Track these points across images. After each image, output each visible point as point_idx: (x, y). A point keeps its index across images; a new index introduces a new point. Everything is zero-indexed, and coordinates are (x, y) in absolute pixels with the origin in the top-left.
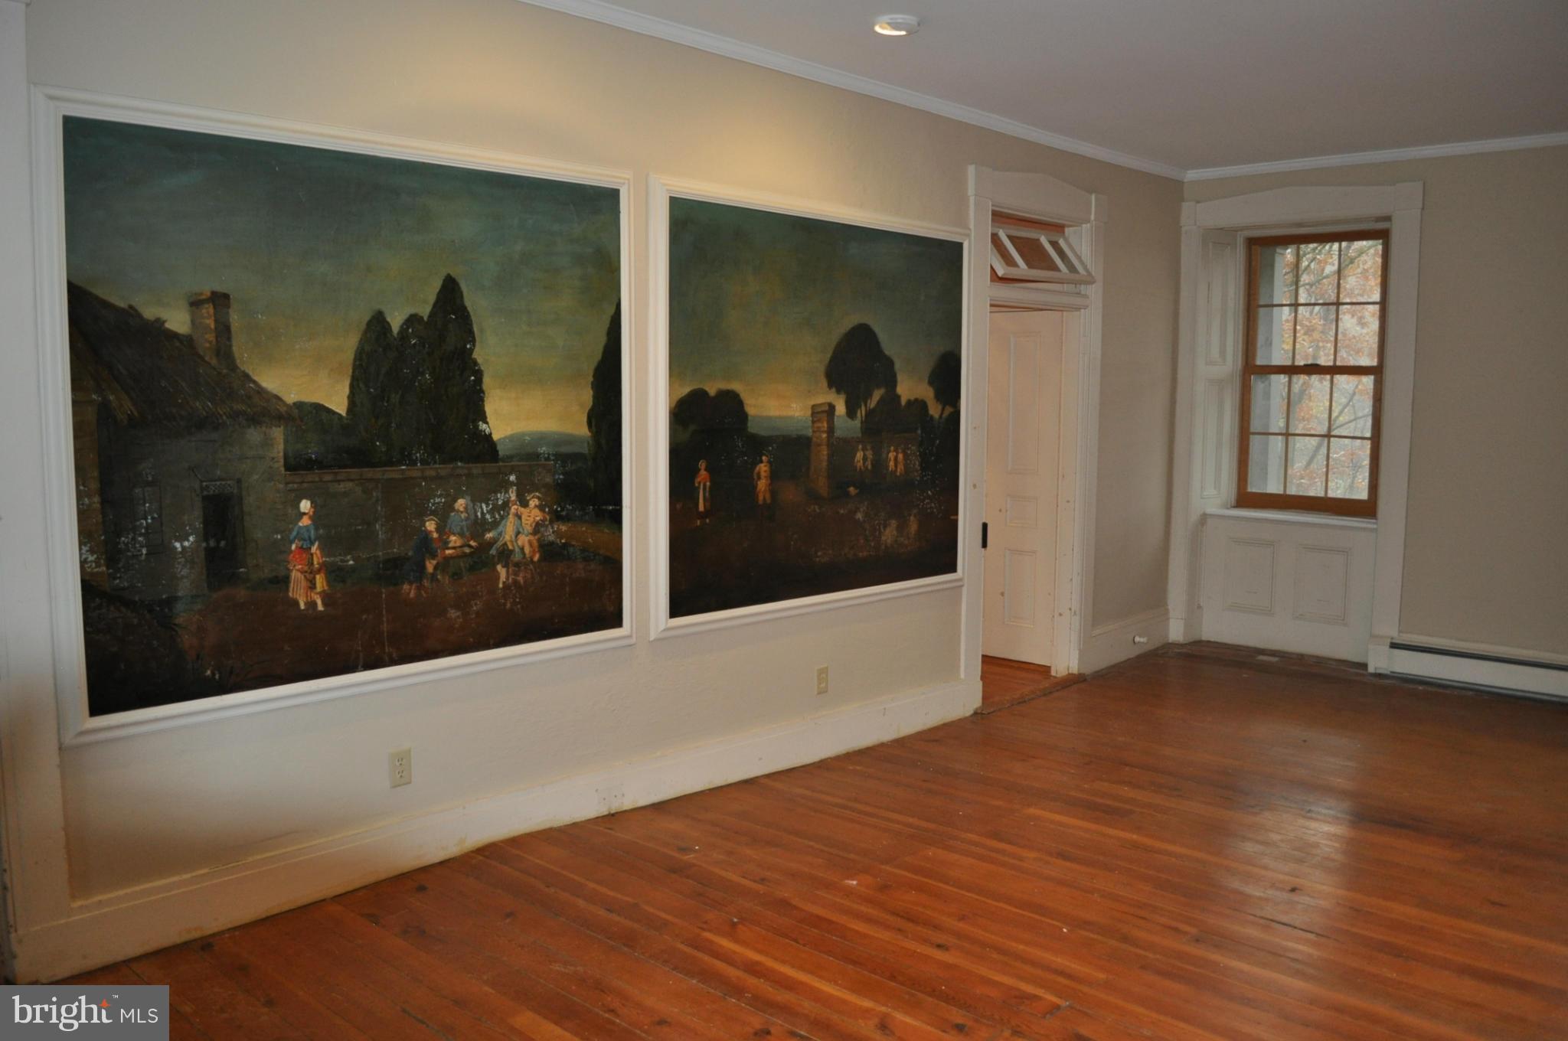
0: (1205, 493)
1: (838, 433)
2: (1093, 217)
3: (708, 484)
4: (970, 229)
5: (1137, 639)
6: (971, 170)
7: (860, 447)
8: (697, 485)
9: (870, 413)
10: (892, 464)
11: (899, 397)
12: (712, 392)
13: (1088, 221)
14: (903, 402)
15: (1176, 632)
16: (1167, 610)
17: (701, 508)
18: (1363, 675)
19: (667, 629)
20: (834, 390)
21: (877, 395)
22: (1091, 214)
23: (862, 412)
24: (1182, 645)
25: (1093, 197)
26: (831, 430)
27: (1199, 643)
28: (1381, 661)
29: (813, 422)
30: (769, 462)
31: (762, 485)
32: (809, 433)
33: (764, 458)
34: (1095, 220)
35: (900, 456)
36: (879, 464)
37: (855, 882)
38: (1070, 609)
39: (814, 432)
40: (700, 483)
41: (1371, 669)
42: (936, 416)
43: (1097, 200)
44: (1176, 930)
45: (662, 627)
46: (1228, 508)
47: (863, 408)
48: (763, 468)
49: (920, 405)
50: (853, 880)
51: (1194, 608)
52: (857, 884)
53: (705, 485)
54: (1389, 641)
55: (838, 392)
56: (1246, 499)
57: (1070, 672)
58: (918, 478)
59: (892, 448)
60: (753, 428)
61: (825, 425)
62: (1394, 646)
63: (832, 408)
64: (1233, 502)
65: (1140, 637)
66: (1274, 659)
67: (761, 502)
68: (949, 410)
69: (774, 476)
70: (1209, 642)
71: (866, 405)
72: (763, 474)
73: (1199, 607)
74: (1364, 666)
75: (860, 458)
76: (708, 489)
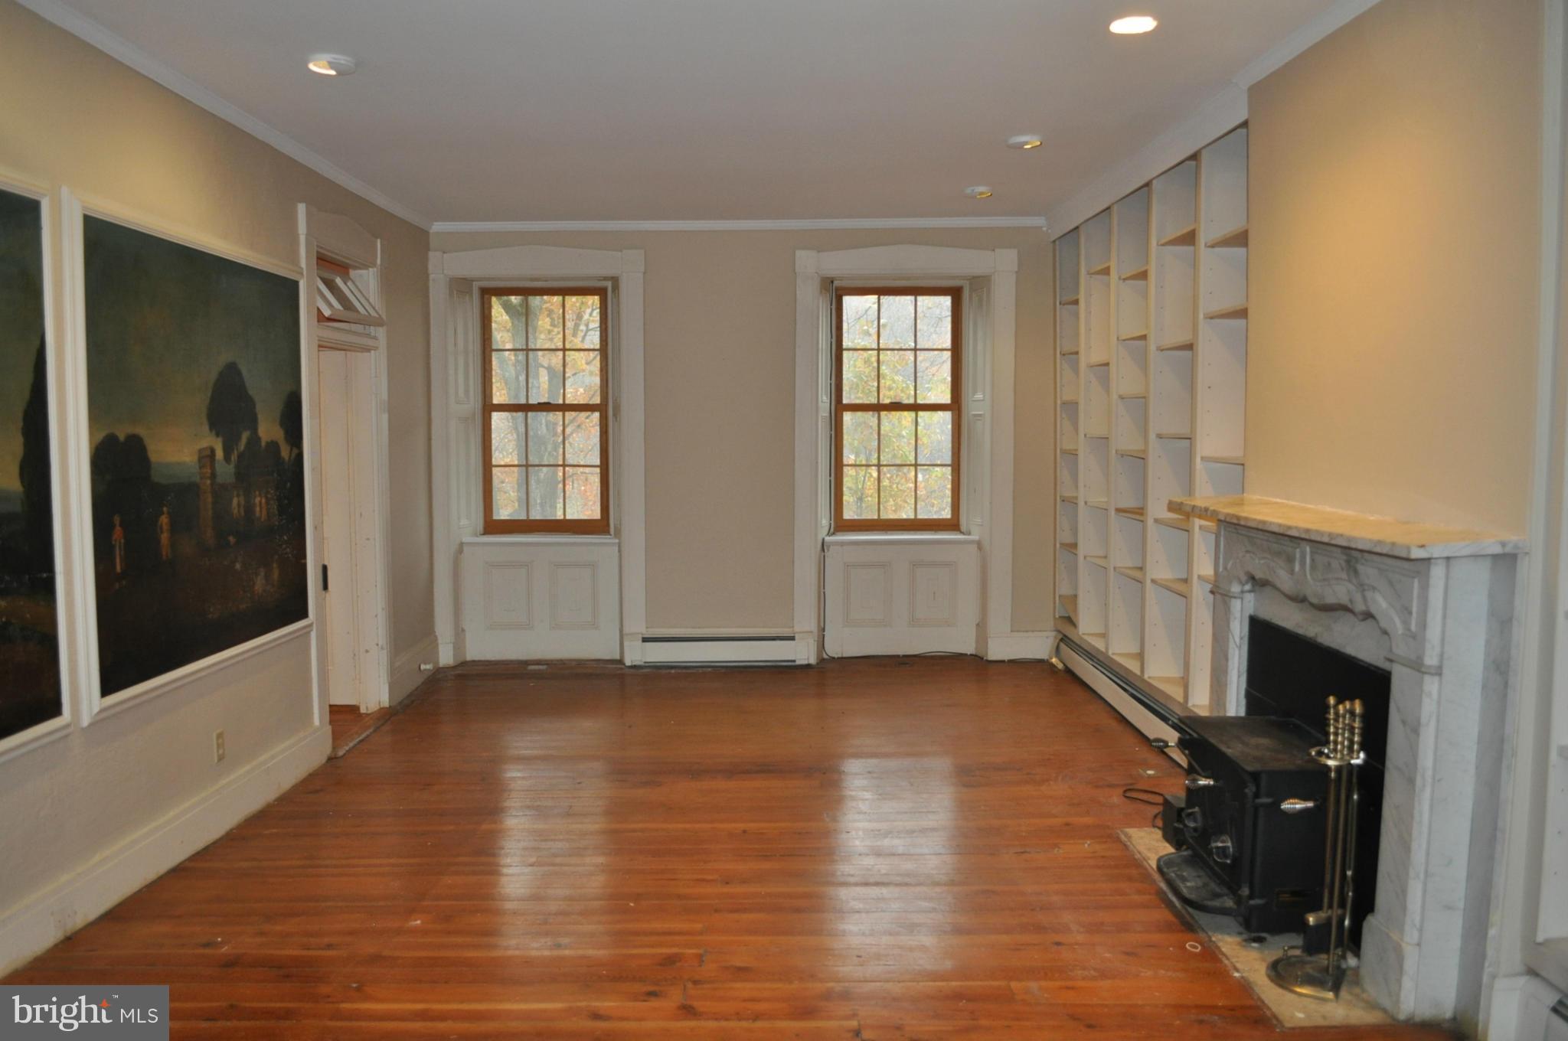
0: (461, 524)
1: (219, 480)
2: (379, 261)
3: (123, 541)
4: (302, 269)
5: (423, 667)
6: (301, 209)
7: (235, 493)
8: (113, 543)
9: (241, 456)
10: (258, 509)
11: (259, 439)
12: (122, 437)
13: (374, 265)
14: (263, 444)
15: (446, 657)
16: (436, 637)
17: (118, 569)
18: (621, 669)
19: (102, 711)
20: (214, 432)
21: (245, 436)
22: (376, 258)
23: (234, 457)
24: (454, 667)
25: (379, 241)
26: (213, 476)
27: (464, 664)
28: (637, 654)
29: (200, 468)
30: (169, 513)
31: (165, 537)
32: (197, 479)
33: (165, 509)
34: (381, 265)
35: (263, 500)
36: (249, 509)
37: (419, 922)
38: (377, 645)
39: (201, 478)
40: (116, 541)
41: (628, 663)
42: (287, 458)
43: (381, 242)
44: (703, 880)
45: (96, 710)
46: (477, 536)
47: (236, 452)
48: (164, 520)
49: (273, 446)
50: (416, 920)
51: (459, 633)
52: (422, 923)
53: (120, 543)
54: (640, 636)
55: (217, 435)
56: (493, 527)
57: (382, 706)
58: (277, 523)
59: (257, 493)
60: (157, 477)
61: (209, 471)
62: (645, 640)
63: (213, 451)
64: (482, 532)
65: (425, 664)
66: (544, 667)
67: (164, 557)
68: (295, 451)
69: (174, 528)
70: (474, 661)
71: (237, 450)
72: (165, 527)
73: (463, 630)
74: (621, 662)
75: (236, 503)
76: (122, 545)
